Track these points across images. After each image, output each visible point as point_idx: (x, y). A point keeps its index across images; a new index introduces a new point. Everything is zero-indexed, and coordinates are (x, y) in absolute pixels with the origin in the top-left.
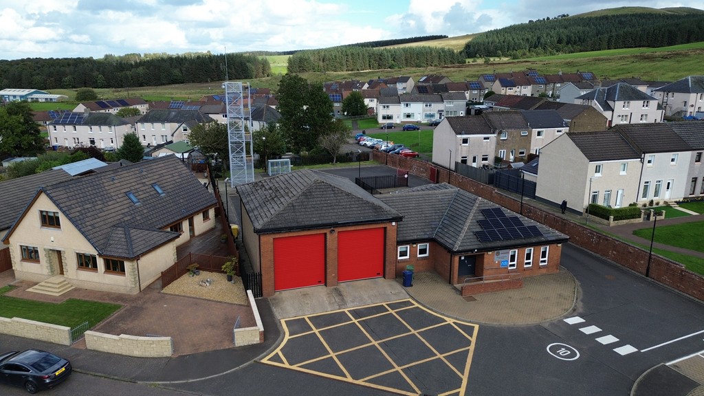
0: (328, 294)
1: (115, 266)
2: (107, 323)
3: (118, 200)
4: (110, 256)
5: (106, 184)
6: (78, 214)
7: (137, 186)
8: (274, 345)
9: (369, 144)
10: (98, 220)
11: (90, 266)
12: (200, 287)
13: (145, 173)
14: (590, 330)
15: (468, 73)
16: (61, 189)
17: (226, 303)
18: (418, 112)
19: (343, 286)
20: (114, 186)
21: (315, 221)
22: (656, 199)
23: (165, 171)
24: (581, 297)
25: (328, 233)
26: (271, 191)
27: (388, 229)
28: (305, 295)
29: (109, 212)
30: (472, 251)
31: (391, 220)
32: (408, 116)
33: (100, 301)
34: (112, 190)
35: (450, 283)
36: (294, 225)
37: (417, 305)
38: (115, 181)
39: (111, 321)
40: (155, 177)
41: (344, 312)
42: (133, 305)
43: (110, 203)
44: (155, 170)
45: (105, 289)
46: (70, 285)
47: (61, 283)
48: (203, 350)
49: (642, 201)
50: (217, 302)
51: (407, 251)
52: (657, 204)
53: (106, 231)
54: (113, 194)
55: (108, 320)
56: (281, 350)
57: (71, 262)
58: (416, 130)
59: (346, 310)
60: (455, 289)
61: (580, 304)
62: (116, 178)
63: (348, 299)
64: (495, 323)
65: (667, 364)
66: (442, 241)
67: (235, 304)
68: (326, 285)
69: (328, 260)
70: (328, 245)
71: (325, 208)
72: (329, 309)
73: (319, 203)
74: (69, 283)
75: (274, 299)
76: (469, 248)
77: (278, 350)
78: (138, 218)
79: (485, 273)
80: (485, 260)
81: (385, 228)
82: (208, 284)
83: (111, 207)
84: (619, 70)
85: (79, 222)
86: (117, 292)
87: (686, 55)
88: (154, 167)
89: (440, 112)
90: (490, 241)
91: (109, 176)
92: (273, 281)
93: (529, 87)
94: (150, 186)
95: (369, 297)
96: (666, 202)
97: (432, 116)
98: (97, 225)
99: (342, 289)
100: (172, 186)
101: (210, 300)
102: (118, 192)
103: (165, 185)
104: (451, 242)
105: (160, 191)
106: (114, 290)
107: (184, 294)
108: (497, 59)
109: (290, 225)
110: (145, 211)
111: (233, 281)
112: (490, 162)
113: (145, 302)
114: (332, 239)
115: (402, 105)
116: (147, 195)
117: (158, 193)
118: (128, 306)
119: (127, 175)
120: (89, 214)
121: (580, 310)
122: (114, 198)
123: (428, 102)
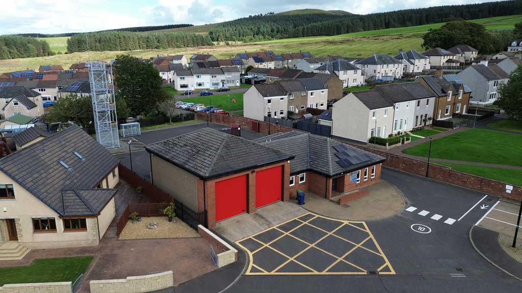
0: (253, 218)
1: (75, 223)
2: (91, 272)
3: (55, 168)
4: (69, 216)
5: (40, 155)
6: (32, 183)
7: (63, 154)
8: (247, 261)
9: (184, 106)
10: (48, 187)
11: (47, 228)
12: (150, 230)
13: (63, 143)
14: (424, 213)
15: (220, 53)
16: (9, 163)
17: (182, 238)
18: (207, 81)
19: (259, 211)
20: (46, 156)
21: (242, 166)
22: (401, 131)
23: (76, 139)
24: (403, 195)
25: (250, 173)
26: (188, 147)
27: (285, 166)
28: (238, 222)
29: (53, 179)
30: (340, 174)
31: (287, 160)
32: (200, 85)
33: (68, 256)
34: (47, 160)
35: (326, 198)
36: (230, 170)
37: (317, 216)
38: (46, 152)
39: (93, 271)
40: (73, 145)
41: (274, 229)
42: (103, 254)
43: (50, 171)
44: (69, 139)
45: (64, 245)
46: (25, 249)
47: (17, 248)
48: (195, 276)
49: (395, 132)
50: (174, 238)
51: (293, 180)
52: (402, 133)
53: (58, 196)
54: (49, 163)
55: (91, 270)
56: (254, 263)
57: (25, 229)
58: (211, 95)
59: (274, 227)
60: (331, 201)
61: (407, 199)
62: (45, 148)
63: (270, 219)
64: (373, 219)
65: (476, 225)
66: (318, 170)
67: (190, 238)
68: (248, 212)
69: (250, 193)
70: (250, 182)
71: (244, 156)
72: (263, 229)
73: (237, 152)
74: (24, 247)
75: (218, 229)
76: (338, 172)
77: (251, 264)
78: (75, 181)
79: (346, 188)
80: (345, 179)
81: (283, 166)
82: (156, 227)
83: (52, 174)
84: (318, 50)
85: (35, 190)
86: (78, 246)
87: (353, 41)
88: (68, 137)
89: (223, 81)
90: (348, 167)
91: (40, 148)
92: (215, 215)
93: (272, 62)
94: (72, 153)
95: (282, 216)
96: (405, 132)
97: (217, 84)
98: (49, 191)
99: (261, 214)
100: (86, 151)
101: (167, 238)
102: (52, 161)
103: (81, 151)
104: (325, 170)
105: (81, 157)
106: (75, 244)
107: (141, 238)
108: (234, 43)
109: (227, 171)
110: (77, 175)
111: (175, 221)
112: (285, 115)
113: (112, 250)
114: (252, 178)
115: (195, 76)
116: (73, 161)
117: (80, 158)
118: (98, 256)
119: (51, 145)
120: (40, 183)
121: (409, 202)
122: (51, 166)
123: (213, 74)
